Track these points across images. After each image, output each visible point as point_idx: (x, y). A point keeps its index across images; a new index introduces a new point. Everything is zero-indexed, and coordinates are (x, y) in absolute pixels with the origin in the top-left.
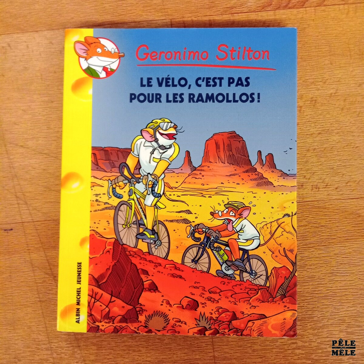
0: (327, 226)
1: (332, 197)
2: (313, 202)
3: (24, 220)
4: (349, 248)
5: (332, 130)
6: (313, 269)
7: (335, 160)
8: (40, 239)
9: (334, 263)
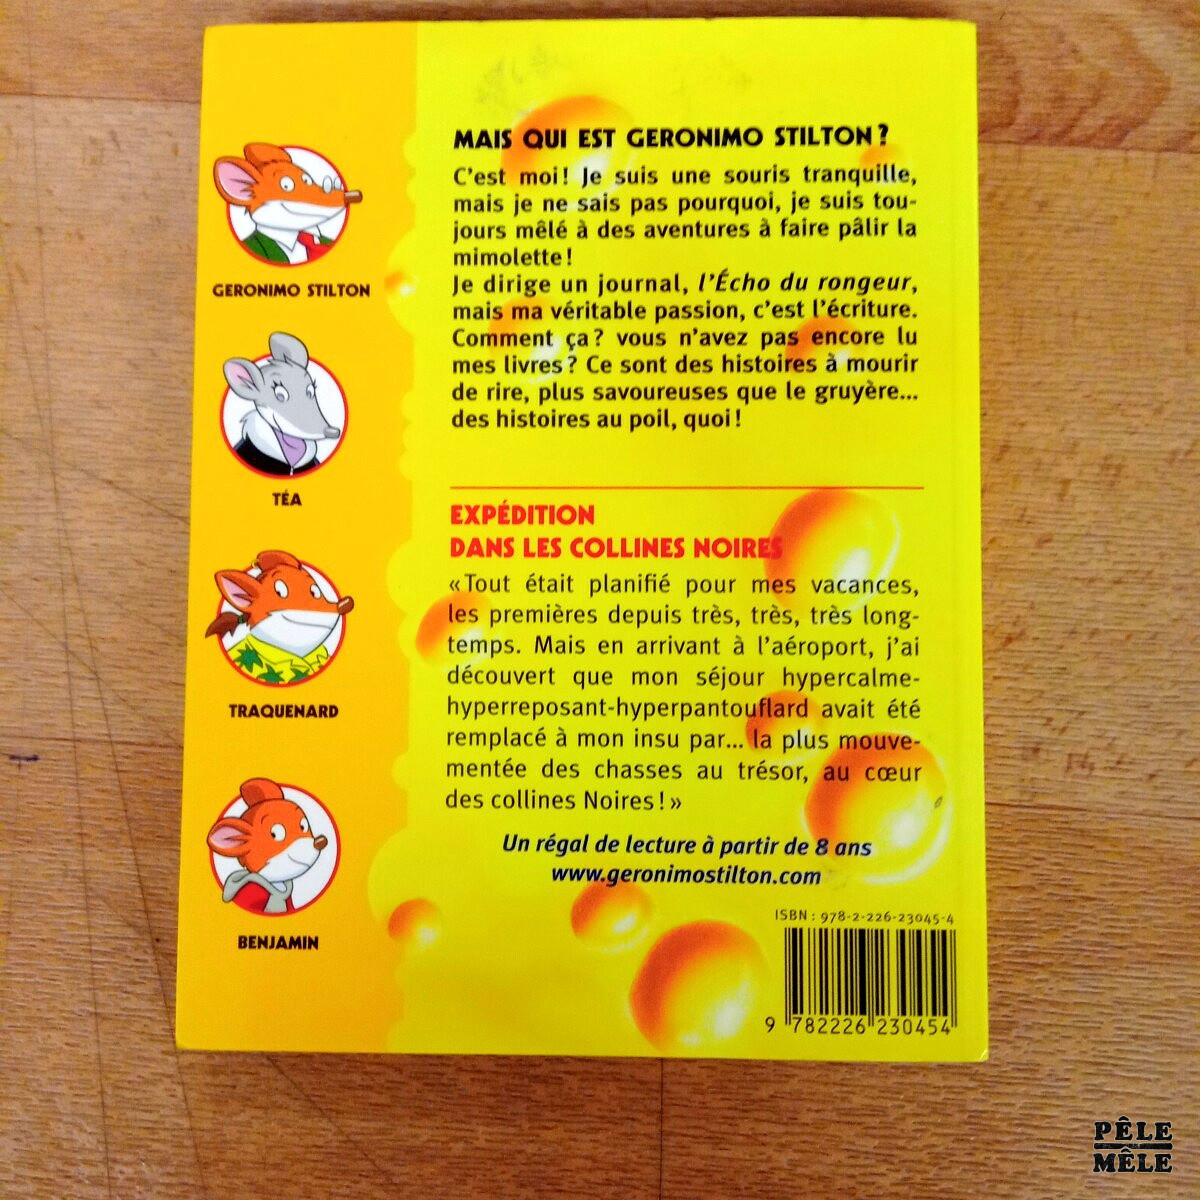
0: (1101, 900)
1: (1134, 803)
2: (1068, 813)
3: (80, 733)
4: (1168, 988)
5: (1162, 576)
6: (1038, 1041)
7: (1159, 679)
8: (125, 805)
9: (1109, 1031)
